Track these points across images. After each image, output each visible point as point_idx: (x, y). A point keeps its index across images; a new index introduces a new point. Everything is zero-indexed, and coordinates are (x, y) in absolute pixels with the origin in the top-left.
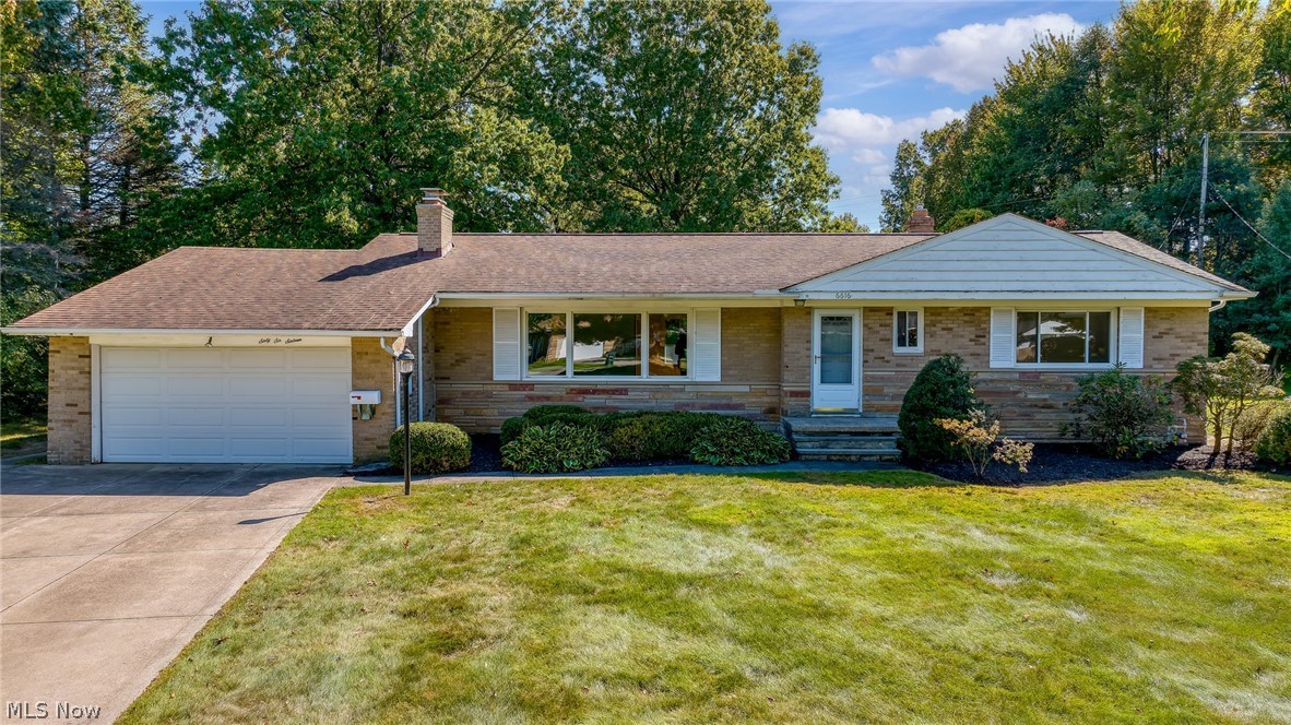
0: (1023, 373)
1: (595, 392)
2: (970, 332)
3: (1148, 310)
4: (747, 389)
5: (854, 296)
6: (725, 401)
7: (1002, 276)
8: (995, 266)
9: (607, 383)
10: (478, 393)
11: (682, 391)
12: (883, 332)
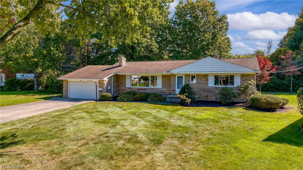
0: (215, 87)
1: (141, 89)
2: (205, 79)
3: (241, 75)
4: (166, 89)
5: (180, 73)
6: (162, 92)
7: (208, 69)
8: (206, 67)
9: (143, 88)
10: (124, 89)
11: (155, 90)
12: (188, 79)
